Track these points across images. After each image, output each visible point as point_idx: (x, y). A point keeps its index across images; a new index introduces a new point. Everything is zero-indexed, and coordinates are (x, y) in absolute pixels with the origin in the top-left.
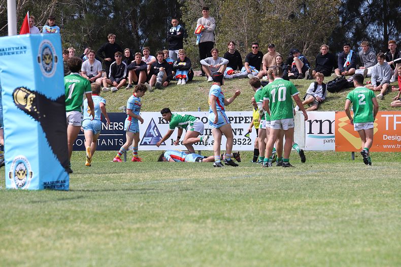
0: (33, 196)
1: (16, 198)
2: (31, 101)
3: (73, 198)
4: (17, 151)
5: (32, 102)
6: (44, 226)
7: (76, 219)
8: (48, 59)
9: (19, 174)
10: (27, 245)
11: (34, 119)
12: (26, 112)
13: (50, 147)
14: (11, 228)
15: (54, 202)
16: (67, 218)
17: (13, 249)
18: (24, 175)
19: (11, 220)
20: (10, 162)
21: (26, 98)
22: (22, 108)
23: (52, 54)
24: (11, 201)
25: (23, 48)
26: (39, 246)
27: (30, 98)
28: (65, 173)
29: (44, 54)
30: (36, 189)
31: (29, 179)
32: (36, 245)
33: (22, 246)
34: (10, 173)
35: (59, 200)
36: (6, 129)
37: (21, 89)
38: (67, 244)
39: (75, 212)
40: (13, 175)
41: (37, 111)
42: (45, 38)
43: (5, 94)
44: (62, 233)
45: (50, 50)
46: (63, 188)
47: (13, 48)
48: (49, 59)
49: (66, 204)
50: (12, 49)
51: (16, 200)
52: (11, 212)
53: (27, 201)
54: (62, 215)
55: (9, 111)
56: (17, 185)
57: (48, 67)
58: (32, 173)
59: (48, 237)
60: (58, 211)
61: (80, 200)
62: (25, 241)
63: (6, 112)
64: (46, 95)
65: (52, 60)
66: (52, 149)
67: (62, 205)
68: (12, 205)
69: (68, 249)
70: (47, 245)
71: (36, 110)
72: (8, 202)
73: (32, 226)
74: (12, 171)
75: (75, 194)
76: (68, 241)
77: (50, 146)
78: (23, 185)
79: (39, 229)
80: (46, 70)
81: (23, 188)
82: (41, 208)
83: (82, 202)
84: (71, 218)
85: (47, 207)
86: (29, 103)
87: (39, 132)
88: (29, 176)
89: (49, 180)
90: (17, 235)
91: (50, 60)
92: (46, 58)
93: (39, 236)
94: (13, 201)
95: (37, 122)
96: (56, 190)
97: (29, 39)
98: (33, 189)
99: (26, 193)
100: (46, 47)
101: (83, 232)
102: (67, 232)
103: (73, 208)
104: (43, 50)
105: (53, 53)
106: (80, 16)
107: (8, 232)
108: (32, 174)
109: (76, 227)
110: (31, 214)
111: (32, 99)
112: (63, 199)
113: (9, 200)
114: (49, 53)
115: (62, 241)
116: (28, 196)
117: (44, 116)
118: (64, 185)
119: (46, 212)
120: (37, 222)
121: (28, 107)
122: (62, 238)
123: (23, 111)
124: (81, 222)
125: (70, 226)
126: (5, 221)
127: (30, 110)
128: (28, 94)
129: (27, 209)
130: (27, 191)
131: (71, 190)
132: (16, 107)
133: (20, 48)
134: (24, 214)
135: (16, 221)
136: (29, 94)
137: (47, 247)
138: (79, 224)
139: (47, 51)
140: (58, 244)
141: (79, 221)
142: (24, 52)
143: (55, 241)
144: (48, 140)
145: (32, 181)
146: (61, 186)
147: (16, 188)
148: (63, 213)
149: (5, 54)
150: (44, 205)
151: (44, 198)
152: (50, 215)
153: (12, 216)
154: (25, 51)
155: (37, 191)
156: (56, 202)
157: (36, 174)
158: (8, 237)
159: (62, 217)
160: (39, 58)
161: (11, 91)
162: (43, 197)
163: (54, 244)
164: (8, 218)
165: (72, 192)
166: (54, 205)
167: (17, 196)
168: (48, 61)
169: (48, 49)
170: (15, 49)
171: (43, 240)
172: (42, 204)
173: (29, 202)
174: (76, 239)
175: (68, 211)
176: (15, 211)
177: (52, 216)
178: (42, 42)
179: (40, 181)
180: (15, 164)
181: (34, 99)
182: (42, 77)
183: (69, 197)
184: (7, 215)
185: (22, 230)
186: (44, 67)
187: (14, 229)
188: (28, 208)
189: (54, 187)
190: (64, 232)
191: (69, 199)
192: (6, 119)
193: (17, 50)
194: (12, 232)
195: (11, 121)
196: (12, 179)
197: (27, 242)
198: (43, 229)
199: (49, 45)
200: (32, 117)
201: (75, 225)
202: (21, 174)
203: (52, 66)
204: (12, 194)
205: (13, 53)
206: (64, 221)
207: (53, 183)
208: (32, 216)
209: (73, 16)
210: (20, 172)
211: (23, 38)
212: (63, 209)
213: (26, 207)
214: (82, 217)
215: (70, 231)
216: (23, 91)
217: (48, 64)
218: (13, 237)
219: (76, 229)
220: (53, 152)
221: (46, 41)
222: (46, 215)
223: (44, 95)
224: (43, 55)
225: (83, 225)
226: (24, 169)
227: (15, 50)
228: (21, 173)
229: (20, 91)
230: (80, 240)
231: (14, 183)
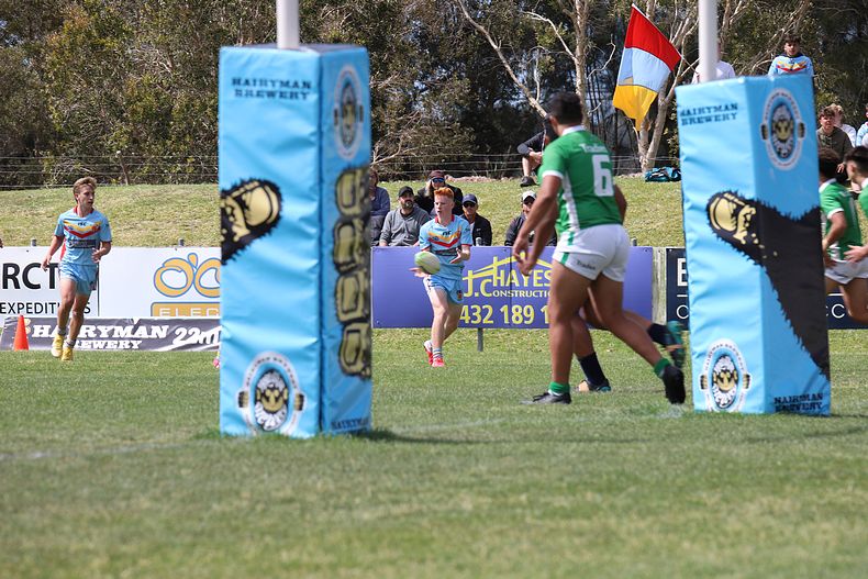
0: (751, 428)
1: (716, 430)
2: (746, 221)
3: (838, 433)
4: (716, 331)
5: (747, 225)
6: (774, 493)
7: (843, 479)
8: (783, 130)
9: (722, 380)
10: (738, 534)
11: (752, 262)
12: (737, 245)
13: (789, 321)
14: (704, 495)
15: (796, 442)
16: (824, 476)
17: (707, 540)
18: (733, 381)
19: (703, 480)
20: (701, 355)
21: (735, 214)
22: (726, 237)
23: (792, 118)
24: (703, 439)
25: (730, 107)
26: (763, 535)
27: (745, 216)
28: (822, 379)
29: (776, 118)
30: (757, 411)
31: (741, 389)
32: (757, 533)
33: (726, 534)
34: (702, 377)
35: (808, 435)
36: (693, 282)
37: (726, 195)
38: (825, 532)
39: (842, 462)
40: (708, 382)
41: (759, 243)
42: (778, 84)
43: (692, 208)
44: (814, 509)
45: (788, 110)
46: (817, 410)
47: (709, 108)
48: (786, 129)
49: (824, 444)
50: (706, 110)
51: (716, 435)
52: (704, 463)
53: (739, 436)
54: (813, 470)
55: (699, 244)
56: (718, 404)
57: (785, 148)
58: (748, 376)
59: (784, 516)
60: (806, 460)
61: (854, 437)
62: (733, 525)
63: (694, 247)
64: (778, 210)
65: (792, 131)
66: (792, 325)
67: (815, 448)
68: (705, 446)
69: (827, 543)
70: (782, 533)
71: (756, 241)
72: (697, 439)
73: (748, 493)
74: (707, 373)
75: (842, 424)
76: (826, 526)
77: (787, 318)
78: (731, 403)
79: (765, 500)
80: (779, 153)
81: (731, 410)
82: (768, 454)
83: (857, 442)
84: (833, 477)
85: (780, 453)
86: (741, 228)
87: (763, 288)
88: (742, 383)
89: (786, 392)
90: (717, 511)
91: (789, 131)
92: (780, 129)
93: (763, 514)
94: (709, 437)
95: (759, 266)
96: (800, 414)
97: (743, 87)
98: (751, 411)
99: (736, 421)
100: (781, 105)
101: (860, 506)
102: (824, 505)
103: (839, 455)
104: (774, 111)
105: (795, 116)
106: (860, 34)
107: (699, 505)
108: (748, 380)
109: (844, 495)
110: (746, 466)
111: (749, 217)
112: (817, 434)
113: (699, 434)
114: (788, 117)
115: (812, 526)
116: (740, 428)
117: (775, 254)
118: (819, 404)
119: (779, 463)
120: (760, 483)
121: (740, 236)
122: (812, 520)
123: (728, 244)
124: (855, 486)
125: (831, 494)
126: (692, 480)
127: (744, 242)
128: (740, 208)
129: (737, 455)
130: (738, 416)
131: (833, 415)
132: (715, 234)
133: (723, 108)
134: (730, 466)
135: (715, 480)
136: (743, 207)
137: (779, 539)
138: (850, 488)
139: (782, 112)
140: (803, 531)
141: (851, 482)
142: (731, 117)
143: (797, 524)
144: (784, 307)
145: (750, 396)
146: (813, 405)
147: (717, 410)
148: (816, 464)
149: (692, 121)
150: (774, 447)
151: (776, 433)
152: (788, 469)
153: (705, 469)
154: (734, 115)
155: (760, 415)
156: (801, 442)
157: (757, 380)
158: (697, 515)
159: (814, 474)
160: (763, 127)
161: (703, 201)
162: (771, 429)
163: (795, 532)
164: (696, 473)
165: (835, 420)
166: (797, 448)
167: (717, 426)
168: (783, 134)
169: (784, 107)
170: (712, 110)
171: (771, 521)
172: (771, 444)
173: (743, 441)
174: (844, 521)
175: (828, 461)
176: (713, 460)
177: (793, 471)
178: (773, 93)
179: (767, 395)
180: (712, 360)
181: (753, 216)
182: (772, 170)
183: (830, 430)
184: (694, 467)
185: (726, 500)
186: (775, 147)
187: (710, 498)
188: (741, 452)
189: (798, 408)
190: (818, 505)
191: (829, 434)
192: (692, 261)
193: (718, 113)
194: (705, 505)
195: (703, 266)
196: (707, 391)
197: (739, 526)
198: (771, 498)
199: (786, 99)
200: (747, 257)
201: (841, 491)
202: (726, 380)
203: (792, 146)
204: (707, 422)
205: (709, 120)
206: (818, 482)
207: (794, 399)
208: (749, 469)
209: (844, 35)
210: (722, 375)
211: (732, 87)
212: (816, 455)
213: (735, 451)
214: (857, 473)
215: (830, 504)
216: (729, 200)
217: (784, 141)
218: (707, 516)
219: (844, 499)
220: (795, 332)
221: (780, 91)
222: (778, 469)
223: (775, 209)
224: (772, 121)
225: (859, 492)
226: (731, 368)
227: (713, 113)
228: (725, 377)
229: (723, 201)
230: (852, 524)
231: (711, 398)
